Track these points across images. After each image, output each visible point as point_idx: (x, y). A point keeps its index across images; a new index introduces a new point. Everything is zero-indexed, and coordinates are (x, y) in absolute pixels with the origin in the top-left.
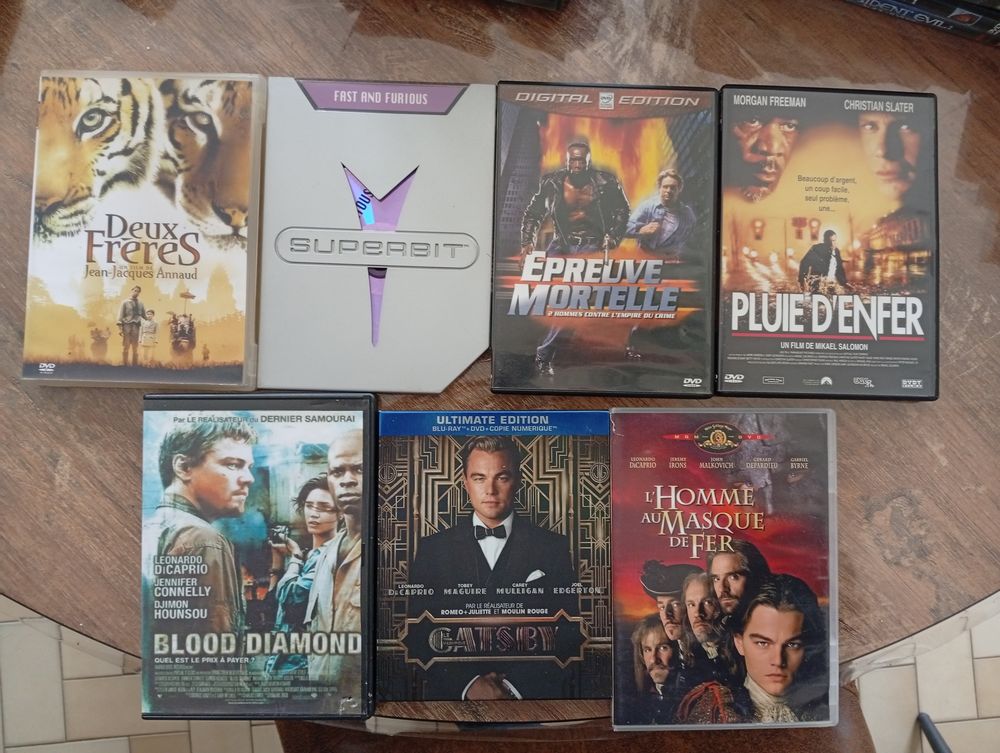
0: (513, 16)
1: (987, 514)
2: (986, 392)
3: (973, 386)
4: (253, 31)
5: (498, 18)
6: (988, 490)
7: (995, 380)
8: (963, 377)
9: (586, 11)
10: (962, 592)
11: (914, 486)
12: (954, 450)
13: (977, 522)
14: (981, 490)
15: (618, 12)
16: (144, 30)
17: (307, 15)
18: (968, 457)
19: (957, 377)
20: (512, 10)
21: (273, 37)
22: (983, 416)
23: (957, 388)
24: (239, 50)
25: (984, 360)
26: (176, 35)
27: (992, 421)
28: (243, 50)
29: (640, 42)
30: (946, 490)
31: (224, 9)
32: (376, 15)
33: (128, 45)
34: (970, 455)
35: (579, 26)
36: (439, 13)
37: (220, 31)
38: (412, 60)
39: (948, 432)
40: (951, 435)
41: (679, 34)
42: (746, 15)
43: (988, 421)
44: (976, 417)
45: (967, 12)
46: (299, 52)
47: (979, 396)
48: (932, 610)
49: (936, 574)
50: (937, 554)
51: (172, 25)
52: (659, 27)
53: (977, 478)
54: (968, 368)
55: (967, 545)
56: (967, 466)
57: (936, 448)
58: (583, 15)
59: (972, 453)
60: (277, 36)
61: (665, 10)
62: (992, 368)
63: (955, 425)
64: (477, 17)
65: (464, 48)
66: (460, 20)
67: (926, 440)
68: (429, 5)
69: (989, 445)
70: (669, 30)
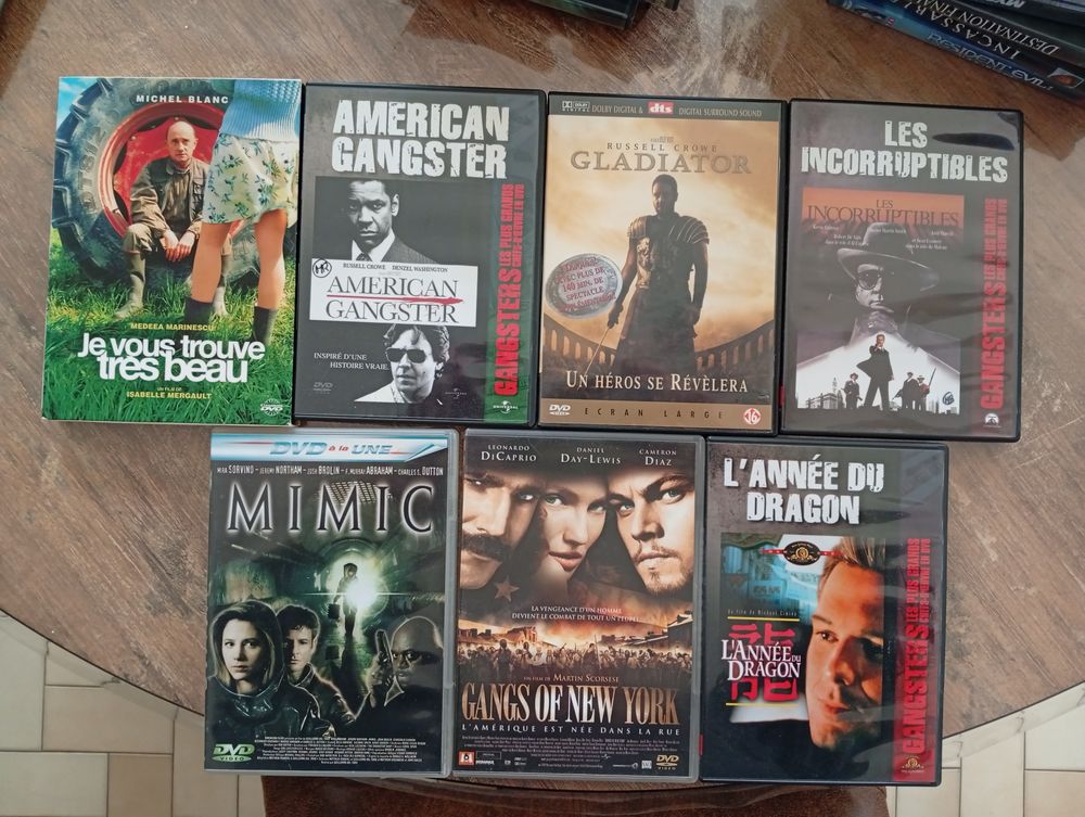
0: (578, 31)
1: (1035, 617)
2: (1049, 486)
3: (1035, 479)
4: (299, 20)
5: (562, 31)
6: (1039, 592)
7: (1059, 475)
8: (1024, 467)
9: (657, 32)
10: (998, 700)
11: (959, 579)
12: (1006, 544)
13: (1023, 625)
14: (1032, 591)
15: (692, 37)
16: (184, 7)
17: (358, 8)
18: (1021, 556)
19: (1018, 467)
20: (577, 24)
21: (320, 29)
22: (1042, 511)
23: (1016, 478)
24: (283, 39)
25: (1049, 451)
26: (217, 16)
27: (1051, 518)
28: (286, 39)
29: (711, 73)
30: (993, 588)
32: (432, 16)
33: (165, 21)
34: (1023, 552)
35: (648, 47)
36: (499, 20)
37: (264, 17)
38: (465, 67)
39: (1001, 525)
40: (1005, 529)
41: (754, 66)
42: (830, 53)
43: (1047, 518)
44: (1033, 510)
45: (1068, 74)
46: (346, 46)
47: (1040, 490)
48: (964, 716)
49: (972, 677)
50: (975, 656)
51: (214, 5)
52: (733, 57)
53: (1028, 578)
54: (1031, 458)
55: (1009, 649)
56: (1018, 564)
57: (987, 541)
58: (654, 36)
59: (1025, 551)
60: (324, 27)
61: (743, 39)
62: (1057, 461)
63: (1010, 518)
64: (539, 28)
65: (523, 61)
66: (521, 29)
67: (976, 531)
68: (489, 10)
69: (1045, 543)
70: (744, 61)
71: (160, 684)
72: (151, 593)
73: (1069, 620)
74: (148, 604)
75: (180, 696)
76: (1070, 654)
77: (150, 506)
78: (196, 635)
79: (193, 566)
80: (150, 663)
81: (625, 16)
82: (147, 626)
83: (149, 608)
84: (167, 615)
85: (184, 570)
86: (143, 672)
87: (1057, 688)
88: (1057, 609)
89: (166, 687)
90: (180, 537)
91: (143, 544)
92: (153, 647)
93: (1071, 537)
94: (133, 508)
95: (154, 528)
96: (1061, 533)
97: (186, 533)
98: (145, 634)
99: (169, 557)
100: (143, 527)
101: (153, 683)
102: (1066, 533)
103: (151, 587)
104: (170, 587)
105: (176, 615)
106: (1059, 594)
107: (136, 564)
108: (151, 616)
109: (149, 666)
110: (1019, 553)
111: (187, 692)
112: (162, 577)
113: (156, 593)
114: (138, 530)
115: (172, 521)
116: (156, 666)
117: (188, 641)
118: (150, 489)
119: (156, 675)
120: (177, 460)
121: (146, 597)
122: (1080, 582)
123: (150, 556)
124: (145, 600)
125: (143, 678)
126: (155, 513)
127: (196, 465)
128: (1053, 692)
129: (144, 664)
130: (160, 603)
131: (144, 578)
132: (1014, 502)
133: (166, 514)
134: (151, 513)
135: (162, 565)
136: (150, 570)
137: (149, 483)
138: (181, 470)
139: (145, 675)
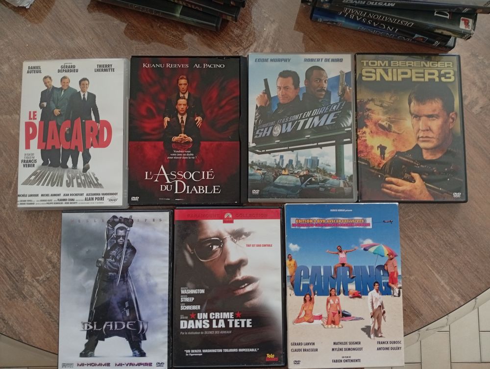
0: (198, 33)
1: (415, 290)
2: (418, 229)
3: (411, 226)
4: (75, 32)
5: (190, 32)
6: (416, 278)
7: (422, 224)
8: (406, 220)
9: (233, 32)
13: (409, 294)
14: (412, 278)
15: (248, 34)
16: (24, 28)
17: (101, 26)
19: (403, 220)
20: (197, 30)
21: (84, 36)
22: (415, 240)
23: (402, 225)
24: (68, 41)
25: (417, 213)
26: (39, 32)
27: (420, 244)
28: (69, 41)
29: (258, 49)
31: (63, 21)
32: (133, 28)
33: (16, 35)
34: (407, 260)
35: (229, 39)
36: (163, 29)
37: (59, 31)
38: (148, 50)
41: (276, 46)
42: (310, 38)
43: (418, 243)
44: (411, 241)
45: (420, 36)
46: (95, 43)
47: (414, 231)
51: (38, 27)
52: (267, 42)
53: (410, 272)
54: (409, 216)
56: (405, 265)
58: (231, 34)
59: (408, 259)
60: (85, 35)
61: (271, 34)
62: (421, 217)
64: (180, 31)
65: (173, 47)
66: (173, 33)
68: (158, 25)
69: (418, 255)
70: (272, 44)
71: (12, 332)
72: (9, 290)
73: (430, 291)
74: (7, 295)
75: (21, 337)
76: (432, 306)
77: (9, 250)
78: (29, 308)
79: (28, 276)
80: (7, 323)
81: (215, 25)
82: (7, 305)
83: (8, 297)
84: (16, 300)
85: (24, 279)
86: (4, 327)
87: (426, 323)
88: (425, 286)
89: (15, 334)
90: (22, 264)
91: (5, 267)
92: (9, 315)
93: (430, 252)
95: (10, 260)
96: (424, 250)
97: (24, 262)
98: (6, 309)
99: (17, 273)
100: (5, 260)
101: (9, 331)
102: (427, 250)
103: (8, 287)
104: (17, 286)
105: (20, 299)
106: (425, 279)
107: (3, 277)
108: (9, 301)
109: (7, 324)
110: (405, 260)
111: (25, 335)
112: (14, 282)
113: (11, 290)
114: (3, 261)
115: (18, 257)
116: (10, 323)
117: (25, 311)
118: (8, 242)
119: (11, 328)
120: (20, 229)
121: (7, 292)
122: (434, 273)
123: (8, 272)
124: (6, 293)
125: (4, 330)
126: (11, 253)
127: (28, 231)
128: (425, 324)
129: (5, 323)
130: (12, 294)
131: (5, 283)
132: (402, 236)
133: (15, 253)
134: (9, 253)
135: (13, 276)
136: (8, 279)
137: (8, 240)
138: (22, 233)
139: (5, 328)
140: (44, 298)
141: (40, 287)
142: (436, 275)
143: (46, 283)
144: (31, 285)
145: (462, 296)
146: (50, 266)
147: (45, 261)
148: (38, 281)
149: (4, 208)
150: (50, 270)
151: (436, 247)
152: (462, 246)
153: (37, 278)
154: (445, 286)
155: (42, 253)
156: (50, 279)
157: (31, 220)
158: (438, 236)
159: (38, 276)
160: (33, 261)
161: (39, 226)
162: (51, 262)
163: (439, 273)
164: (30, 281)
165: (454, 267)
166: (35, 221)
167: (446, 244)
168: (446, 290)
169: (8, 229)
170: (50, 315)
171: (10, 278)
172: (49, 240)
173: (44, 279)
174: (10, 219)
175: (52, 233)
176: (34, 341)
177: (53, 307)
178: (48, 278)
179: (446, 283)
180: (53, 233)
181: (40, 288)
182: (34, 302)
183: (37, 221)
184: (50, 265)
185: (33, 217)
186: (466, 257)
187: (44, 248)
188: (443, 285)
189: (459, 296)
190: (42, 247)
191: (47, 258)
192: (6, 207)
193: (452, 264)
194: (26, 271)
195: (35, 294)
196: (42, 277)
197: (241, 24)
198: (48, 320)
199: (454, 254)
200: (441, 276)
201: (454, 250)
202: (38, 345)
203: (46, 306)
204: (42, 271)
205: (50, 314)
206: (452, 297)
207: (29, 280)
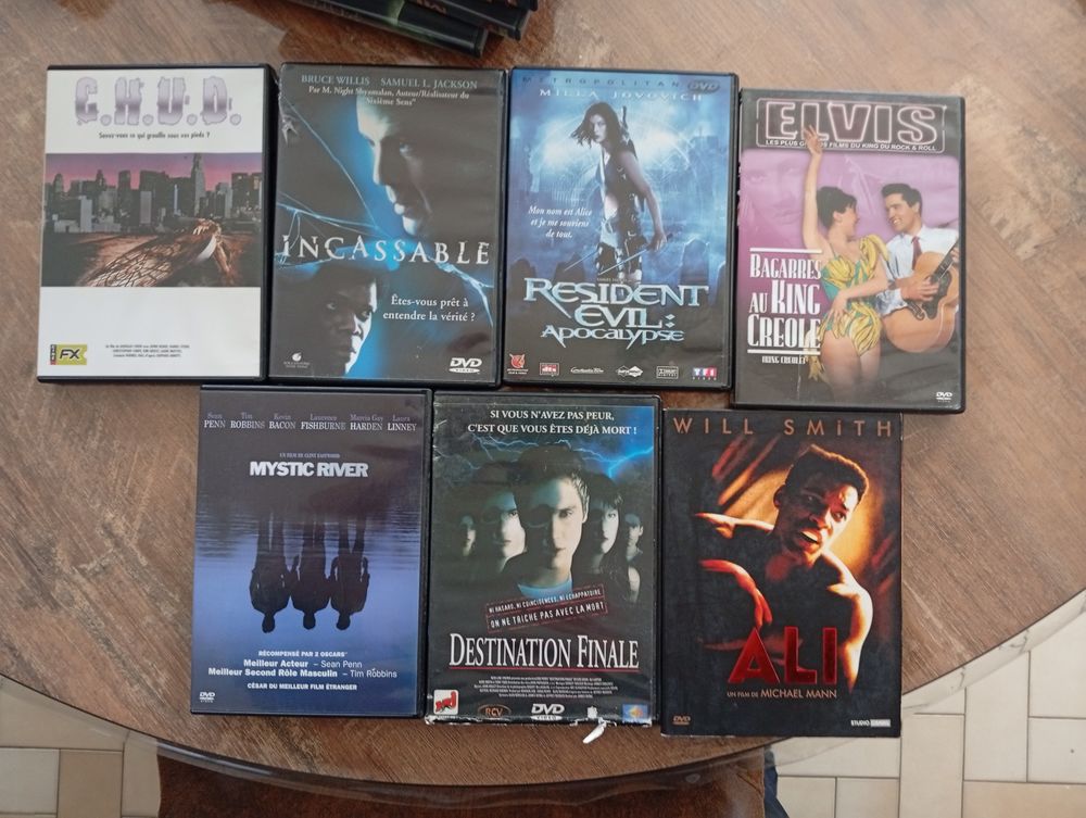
5: (421, 56)
16: (64, 34)
17: (229, 36)
31: (147, 21)
32: (298, 43)
33: (46, 47)
36: (362, 48)
37: (140, 44)
51: (93, 32)
58: (508, 63)
64: (399, 54)
68: (352, 38)
71: (29, 674)
72: (23, 588)
74: (20, 598)
75: (48, 687)
77: (24, 507)
78: (64, 628)
79: (63, 562)
80: (19, 655)
81: (472, 45)
82: (19, 619)
83: (21, 603)
84: (37, 608)
85: (54, 567)
86: (13, 663)
89: (35, 678)
90: (50, 535)
91: (16, 541)
92: (24, 639)
94: (6, 507)
95: (26, 526)
97: (56, 532)
98: (17, 627)
99: (40, 554)
100: (17, 525)
101: (22, 673)
103: (22, 582)
104: (40, 582)
105: (46, 609)
107: (9, 559)
108: (22, 610)
109: (19, 657)
111: (54, 683)
112: (33, 573)
113: (28, 588)
114: (12, 528)
115: (43, 521)
116: (26, 657)
117: (56, 634)
118: (24, 489)
119: (26, 666)
120: (49, 462)
121: (19, 592)
122: (913, 592)
123: (23, 553)
124: (16, 594)
125: (13, 669)
126: (28, 513)
127: (66, 468)
129: (14, 655)
130: (32, 598)
131: (16, 573)
133: (38, 513)
134: (24, 512)
135: (32, 561)
136: (22, 566)
137: (23, 483)
138: (52, 473)
139: (15, 666)
140: (96, 608)
141: (88, 585)
142: (916, 596)
143: (100, 577)
144: (69, 580)
145: (970, 643)
146: (108, 543)
147: (99, 531)
148: (83, 572)
149: (16, 417)
150: (110, 551)
151: (919, 538)
152: (974, 539)
153: (82, 566)
154: (935, 620)
155: (93, 515)
156: (109, 569)
157: (70, 446)
158: (925, 515)
159: (83, 563)
160: (75, 531)
161: (88, 457)
162: (110, 534)
163: (923, 593)
164: (67, 571)
165: (956, 581)
166: (80, 448)
167: (940, 533)
168: (934, 628)
169: (22, 462)
170: (107, 644)
171: (26, 564)
172: (107, 488)
173: (97, 570)
174: (27, 440)
175: (114, 474)
176: (74, 695)
177: (114, 628)
178: (104, 568)
179: (935, 615)
180: (118, 474)
181: (88, 588)
182: (74, 616)
183: (83, 448)
184: (109, 541)
185: (76, 440)
186: (982, 562)
187: (98, 505)
188: (930, 619)
189: (962, 643)
190: (94, 503)
191: (105, 527)
192: (20, 415)
193: (951, 575)
194: (60, 551)
195: (77, 598)
196: (91, 565)
197: (530, 43)
198: (102, 654)
199: (957, 555)
200: (927, 599)
201: (958, 545)
202: (81, 704)
203: (100, 625)
204: (92, 551)
205: (107, 642)
206: (947, 644)
207: (66, 569)
